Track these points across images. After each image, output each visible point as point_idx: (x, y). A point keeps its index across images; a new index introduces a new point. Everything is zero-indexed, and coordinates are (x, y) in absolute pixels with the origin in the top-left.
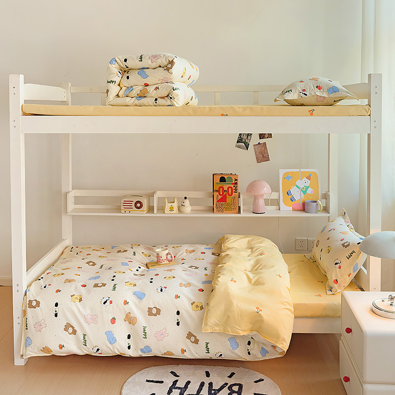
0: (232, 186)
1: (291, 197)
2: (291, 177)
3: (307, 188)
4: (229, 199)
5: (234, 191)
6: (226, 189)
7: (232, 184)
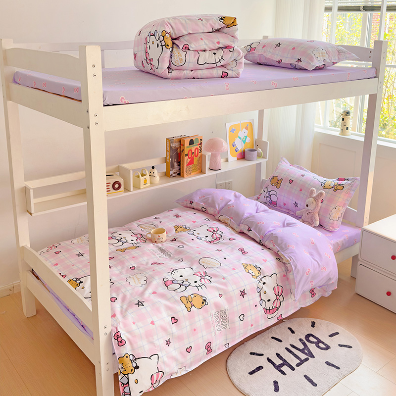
0: (198, 147)
1: (235, 148)
2: (235, 130)
3: (246, 137)
4: (196, 160)
5: (199, 151)
6: (193, 151)
7: (198, 145)
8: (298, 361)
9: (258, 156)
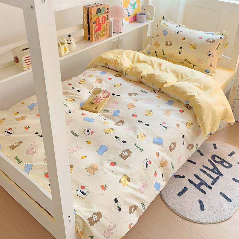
0: (105, 15)
6: (101, 19)
8: (212, 180)
9: (147, 18)
